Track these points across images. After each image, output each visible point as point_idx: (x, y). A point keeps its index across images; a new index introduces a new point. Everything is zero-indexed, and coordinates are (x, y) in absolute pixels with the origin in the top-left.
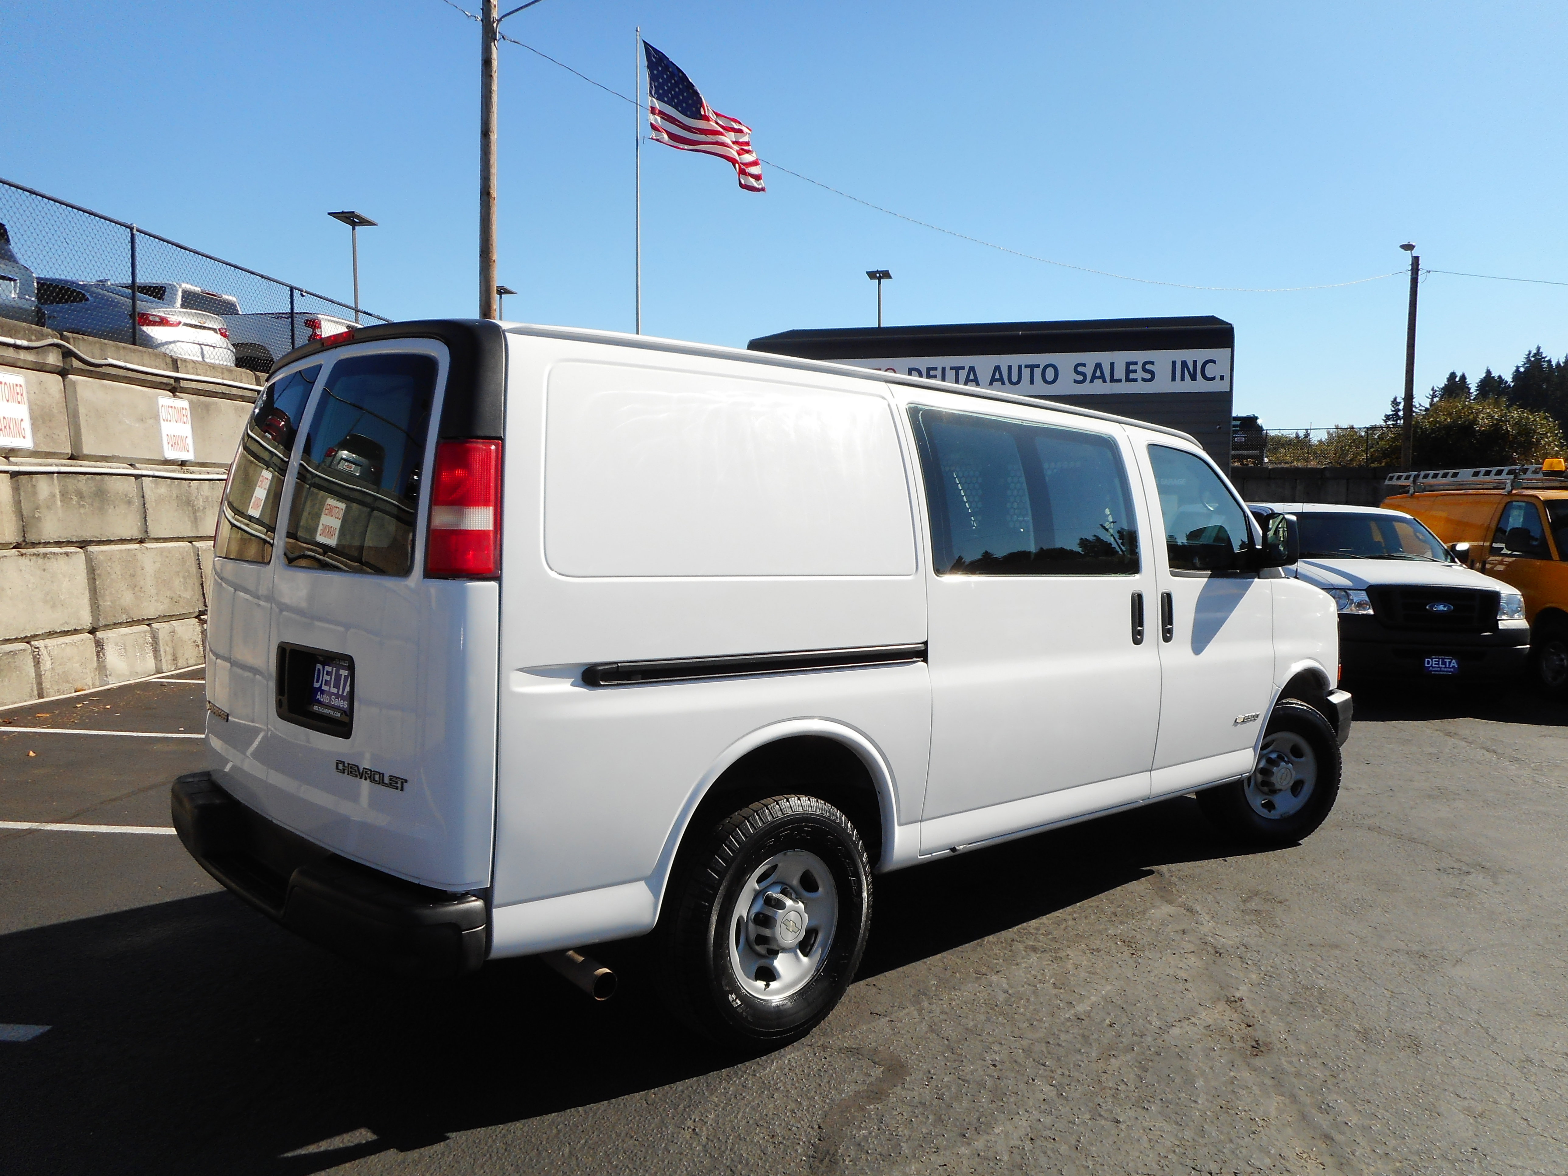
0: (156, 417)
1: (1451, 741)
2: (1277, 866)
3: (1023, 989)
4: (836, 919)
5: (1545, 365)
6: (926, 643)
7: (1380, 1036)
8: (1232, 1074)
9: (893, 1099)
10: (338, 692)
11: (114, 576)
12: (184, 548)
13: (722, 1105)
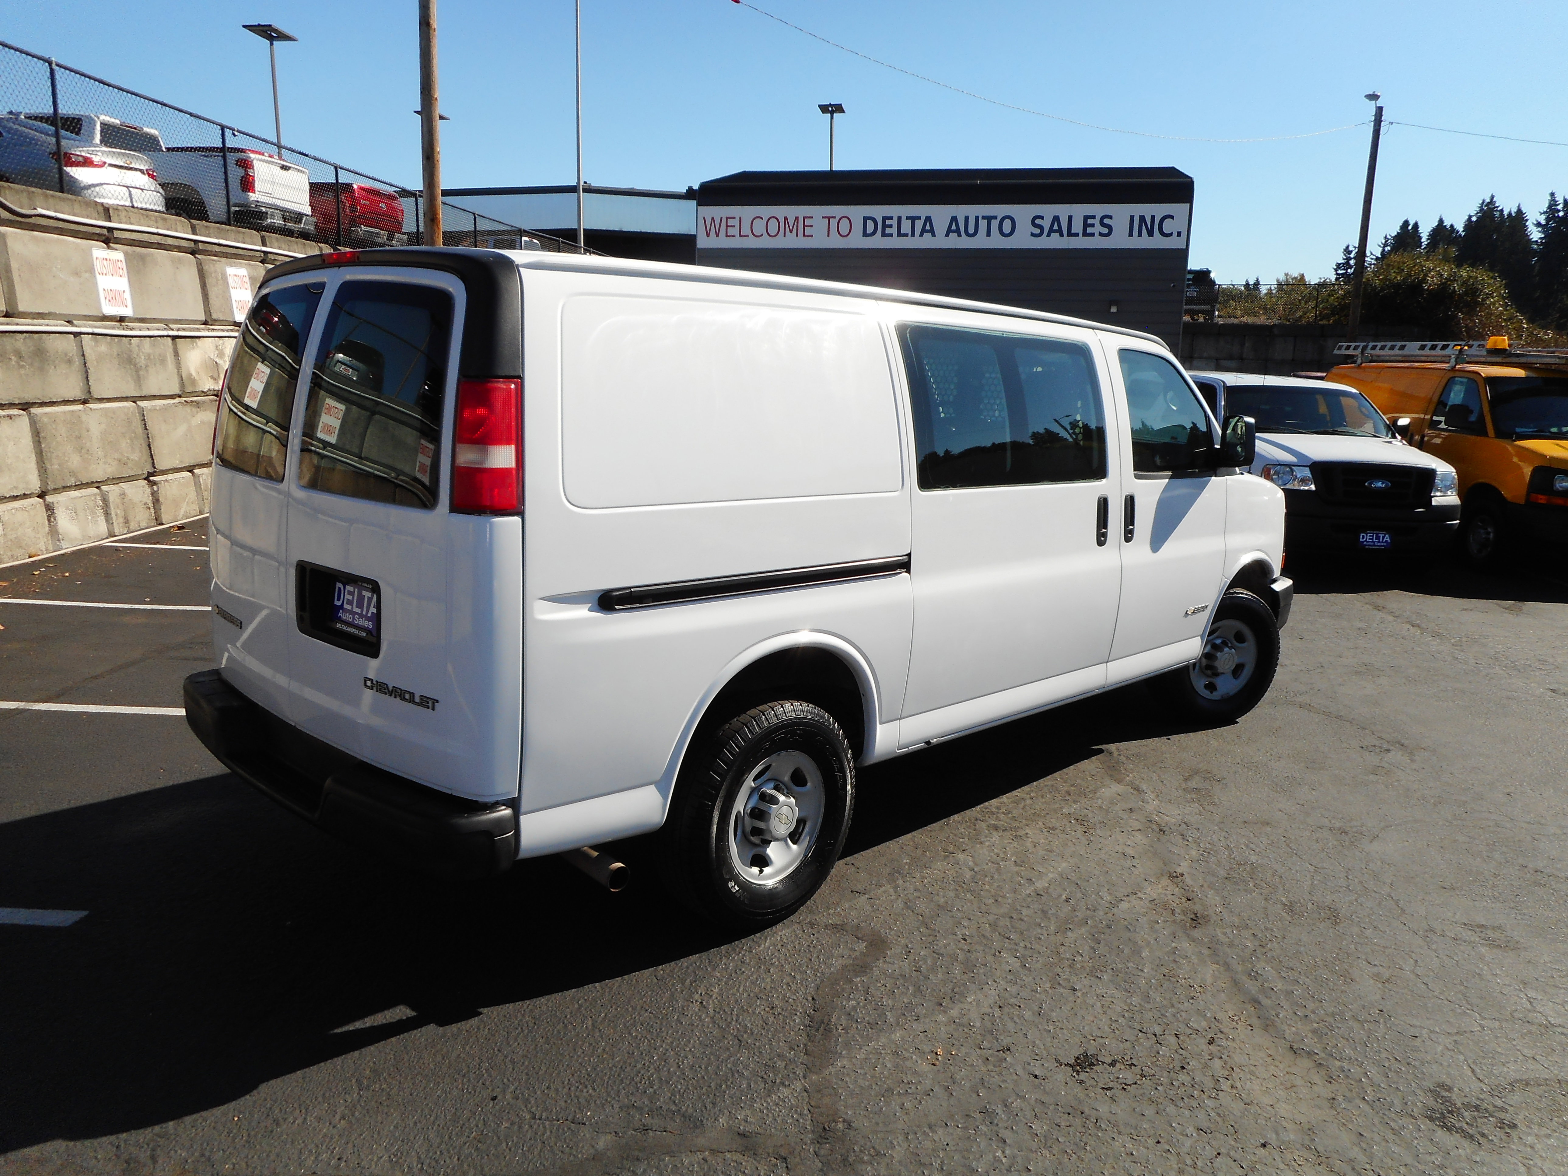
0: (91, 270)
1: (1380, 615)
2: (1216, 744)
3: (987, 867)
4: (822, 809)
5: (1497, 214)
6: (909, 555)
7: (1303, 909)
8: (1174, 944)
9: (876, 972)
10: (362, 611)
11: (59, 439)
12: (129, 408)
13: (724, 980)
